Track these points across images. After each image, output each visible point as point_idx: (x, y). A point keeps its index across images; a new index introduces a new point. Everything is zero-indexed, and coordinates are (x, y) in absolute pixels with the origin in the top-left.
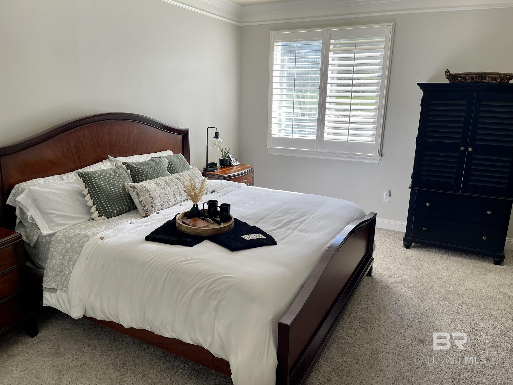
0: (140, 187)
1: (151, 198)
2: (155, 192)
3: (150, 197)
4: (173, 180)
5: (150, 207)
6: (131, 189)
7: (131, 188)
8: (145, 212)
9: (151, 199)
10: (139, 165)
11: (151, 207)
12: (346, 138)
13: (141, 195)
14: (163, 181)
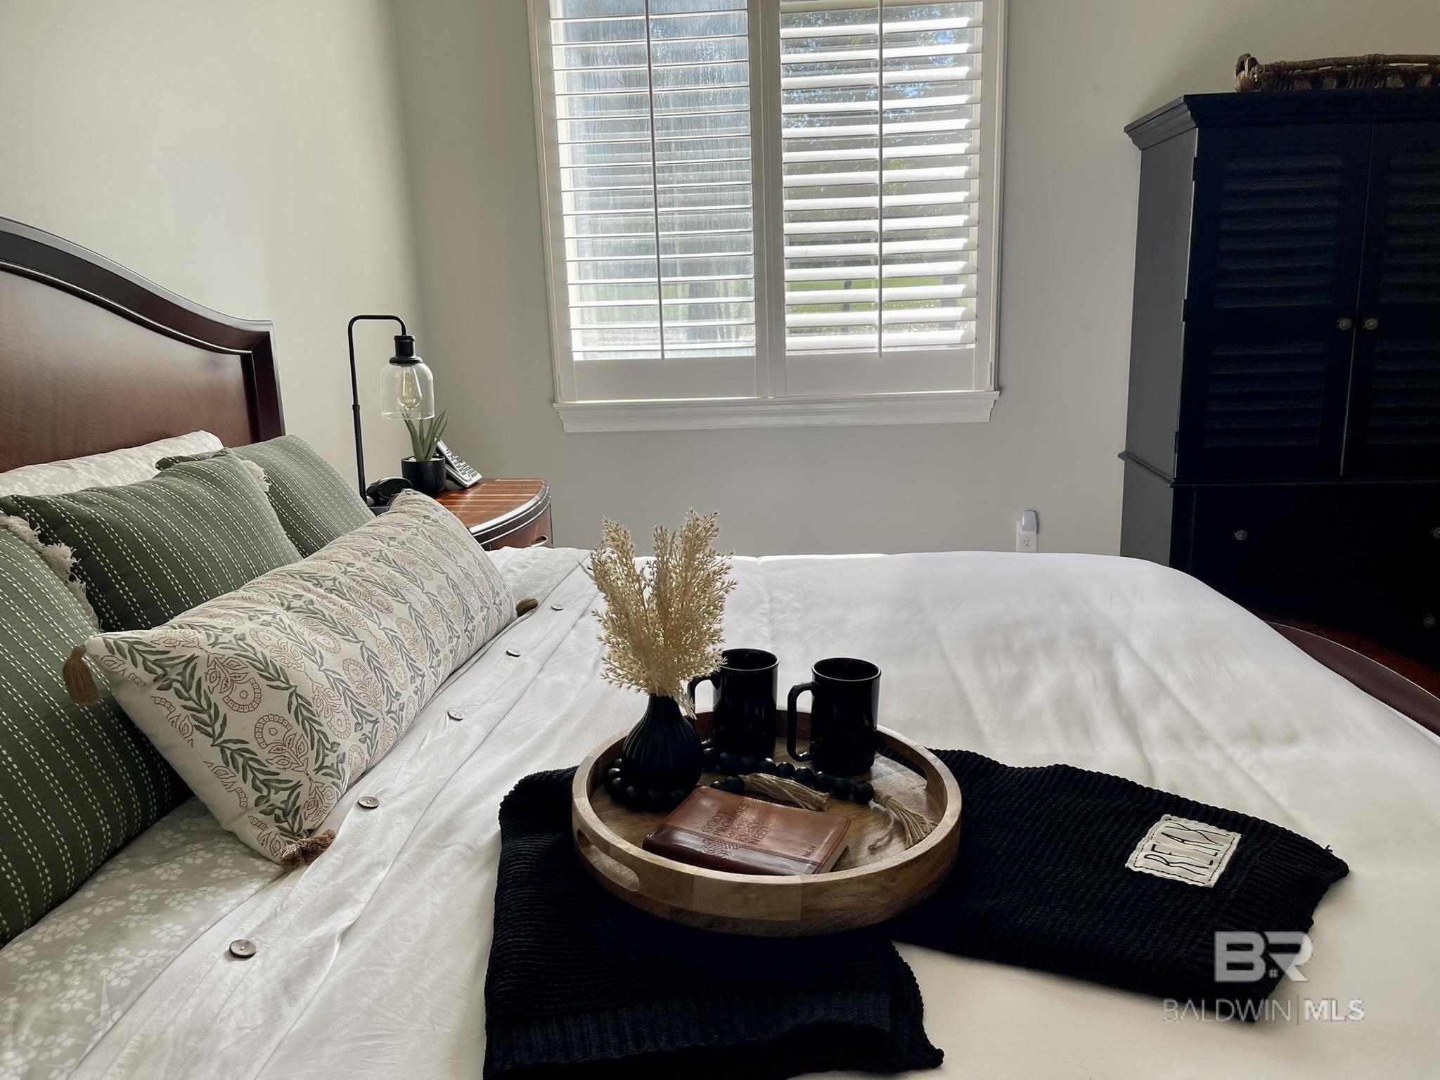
0: (209, 649)
1: (302, 709)
2: (311, 667)
3: (290, 704)
4: (367, 572)
5: (312, 774)
6: (140, 671)
7: (141, 666)
8: (277, 819)
9: (304, 718)
10: (121, 509)
11: (317, 770)
12: (871, 338)
13: (229, 702)
14: (318, 585)
